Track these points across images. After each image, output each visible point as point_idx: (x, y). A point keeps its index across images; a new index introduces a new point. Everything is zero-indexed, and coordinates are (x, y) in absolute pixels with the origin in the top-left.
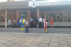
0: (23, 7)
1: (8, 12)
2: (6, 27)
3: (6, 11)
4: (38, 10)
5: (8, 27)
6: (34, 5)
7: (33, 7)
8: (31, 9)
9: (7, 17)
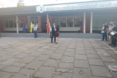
0: (31, 12)
1: (18, 17)
2: (18, 32)
3: (17, 17)
4: (47, 15)
5: (20, 32)
6: (41, 10)
7: (41, 12)
8: (39, 14)
9: (18, 22)
